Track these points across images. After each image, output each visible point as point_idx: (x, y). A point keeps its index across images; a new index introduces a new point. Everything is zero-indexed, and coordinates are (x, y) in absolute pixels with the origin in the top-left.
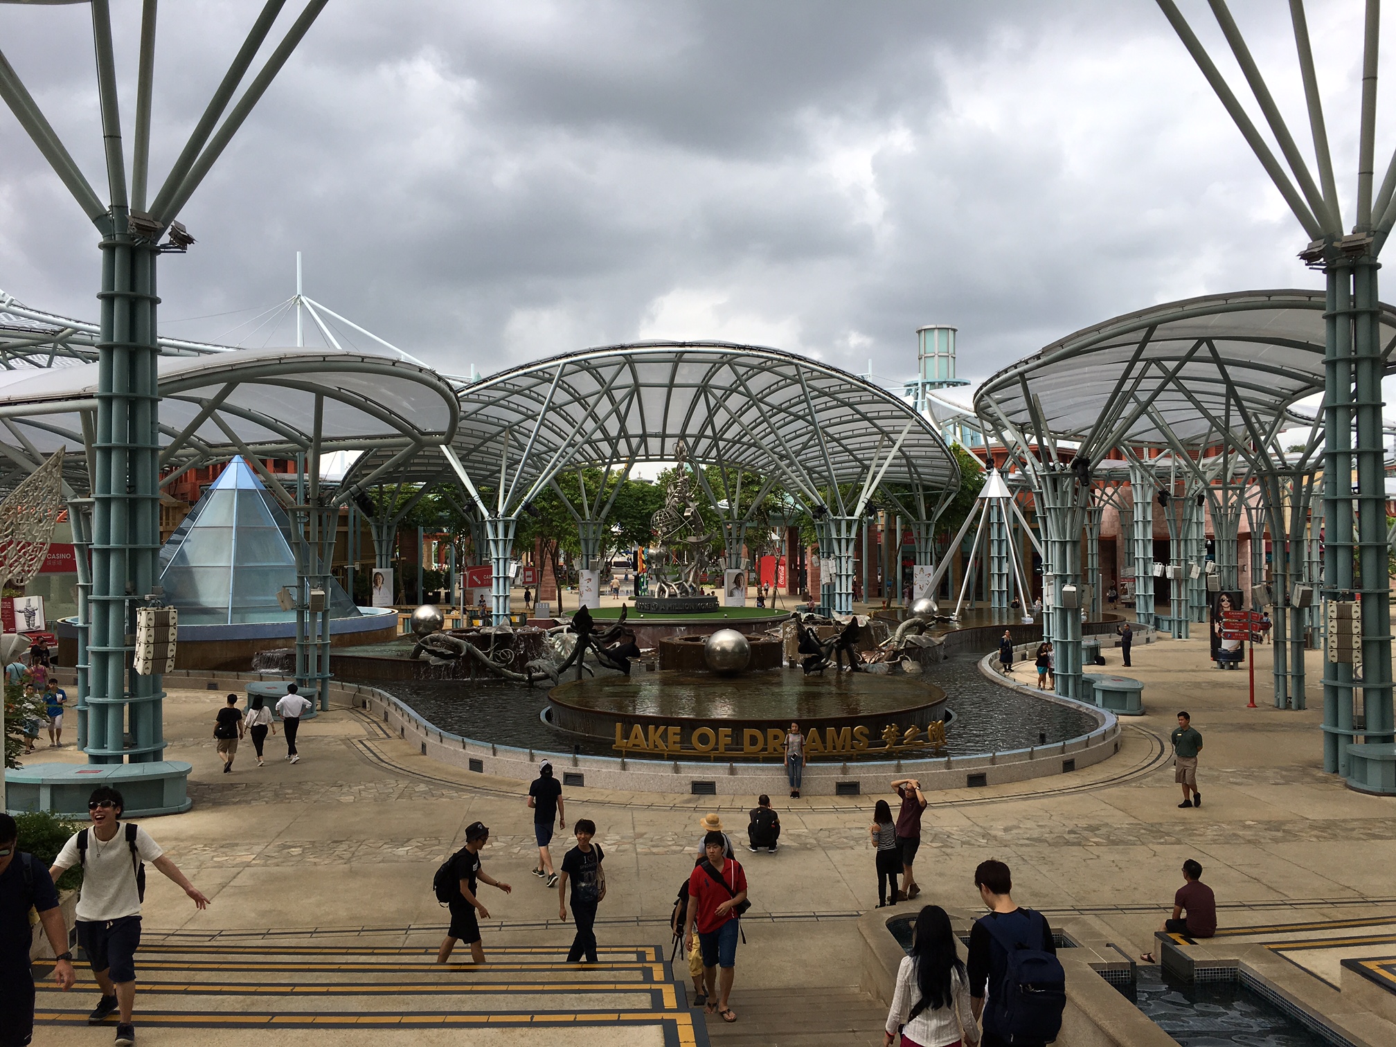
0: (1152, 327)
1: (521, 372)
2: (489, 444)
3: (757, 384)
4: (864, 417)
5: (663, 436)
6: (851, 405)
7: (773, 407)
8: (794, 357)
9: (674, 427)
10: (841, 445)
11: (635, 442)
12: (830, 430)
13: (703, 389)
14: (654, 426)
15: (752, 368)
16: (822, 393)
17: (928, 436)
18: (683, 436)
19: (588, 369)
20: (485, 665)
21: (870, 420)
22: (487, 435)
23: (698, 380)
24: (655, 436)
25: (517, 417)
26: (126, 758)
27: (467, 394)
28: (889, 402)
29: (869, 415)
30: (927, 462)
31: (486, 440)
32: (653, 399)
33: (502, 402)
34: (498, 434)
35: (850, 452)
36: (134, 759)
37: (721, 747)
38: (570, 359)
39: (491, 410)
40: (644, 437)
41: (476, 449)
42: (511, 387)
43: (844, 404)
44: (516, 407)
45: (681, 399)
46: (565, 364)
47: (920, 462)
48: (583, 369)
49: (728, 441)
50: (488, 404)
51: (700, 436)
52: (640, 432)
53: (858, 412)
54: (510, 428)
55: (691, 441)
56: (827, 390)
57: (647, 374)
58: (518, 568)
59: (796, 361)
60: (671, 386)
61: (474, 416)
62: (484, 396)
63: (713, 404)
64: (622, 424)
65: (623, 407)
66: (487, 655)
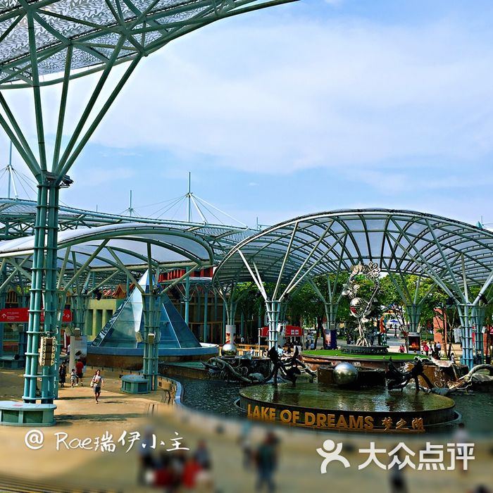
1: (279, 227)
3: (416, 229)
4: (486, 247)
5: (371, 258)
6: (475, 240)
7: (430, 242)
8: (425, 215)
9: (376, 252)
10: (478, 262)
12: (469, 254)
13: (386, 234)
14: (365, 253)
15: (408, 221)
16: (455, 234)
18: (382, 258)
19: (316, 224)
23: (382, 228)
24: (366, 258)
32: (360, 238)
33: (278, 241)
37: (294, 422)
38: (302, 220)
39: (273, 246)
40: (360, 258)
45: (376, 239)
48: (313, 224)
49: (409, 261)
50: (271, 243)
51: (391, 259)
52: (357, 255)
53: (480, 244)
55: (387, 261)
56: (457, 232)
58: (282, 327)
59: (426, 217)
60: (366, 231)
61: (267, 248)
62: (269, 239)
63: (393, 243)
64: (344, 249)
65: (343, 240)
66: (236, 370)
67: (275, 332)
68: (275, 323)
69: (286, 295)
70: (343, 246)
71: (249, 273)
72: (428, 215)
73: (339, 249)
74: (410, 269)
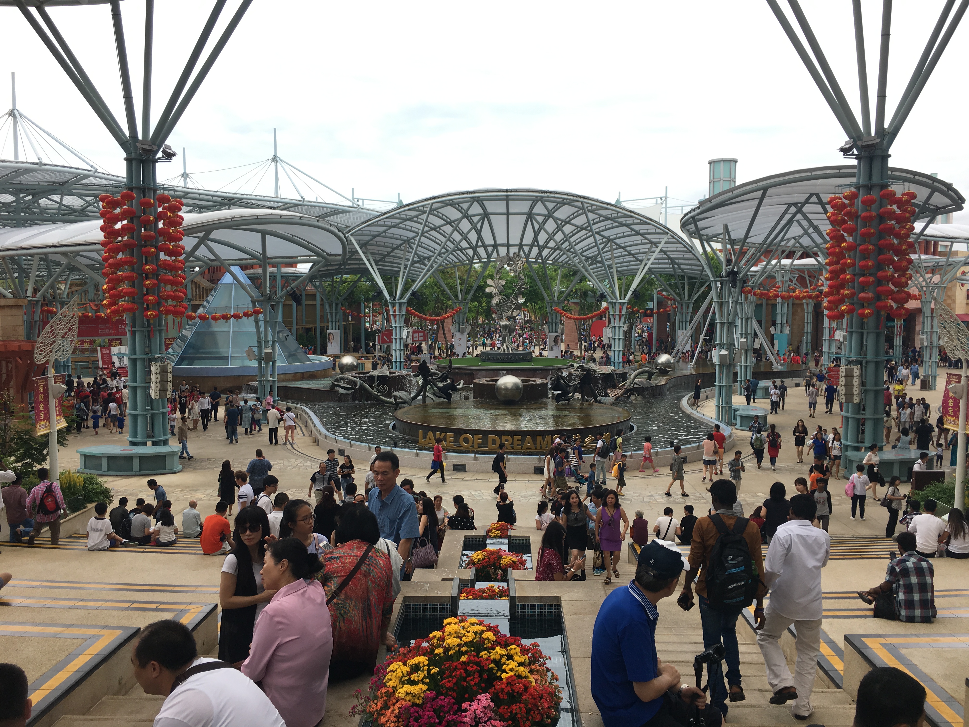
0: (765, 190)
1: (407, 208)
2: (396, 251)
3: (563, 213)
4: (638, 233)
5: (508, 245)
6: (627, 226)
7: (578, 227)
8: (580, 197)
9: (515, 240)
10: (626, 251)
11: (490, 249)
12: (618, 241)
13: (530, 216)
14: (501, 240)
15: (558, 203)
16: (607, 219)
17: (681, 245)
18: (521, 246)
19: (451, 205)
20: (371, 394)
21: (642, 235)
22: (394, 246)
23: (526, 210)
24: (503, 245)
25: (411, 235)
26: (149, 443)
27: (377, 221)
28: (649, 224)
29: (641, 232)
30: (687, 262)
31: (394, 249)
32: (499, 222)
33: (400, 225)
34: (401, 245)
35: (633, 255)
36: (154, 444)
37: (476, 445)
38: (437, 200)
39: (393, 230)
40: (495, 246)
41: (388, 254)
42: (404, 216)
43: (622, 225)
44: (410, 228)
45: (517, 222)
46: (433, 204)
47: (681, 261)
48: (447, 205)
49: (552, 248)
50: (390, 227)
51: (531, 246)
52: (492, 243)
53: (633, 230)
54: (408, 242)
55: (526, 249)
56: (610, 216)
57: (491, 207)
58: (408, 333)
59: (582, 200)
60: (508, 214)
61: (384, 234)
62: (388, 222)
63: (537, 227)
64: (480, 238)
65: (479, 226)
66: (373, 388)
67: (401, 339)
68: (400, 327)
69: (413, 294)
70: (479, 233)
71: (365, 264)
72: (584, 198)
73: (473, 237)
74: (551, 258)
